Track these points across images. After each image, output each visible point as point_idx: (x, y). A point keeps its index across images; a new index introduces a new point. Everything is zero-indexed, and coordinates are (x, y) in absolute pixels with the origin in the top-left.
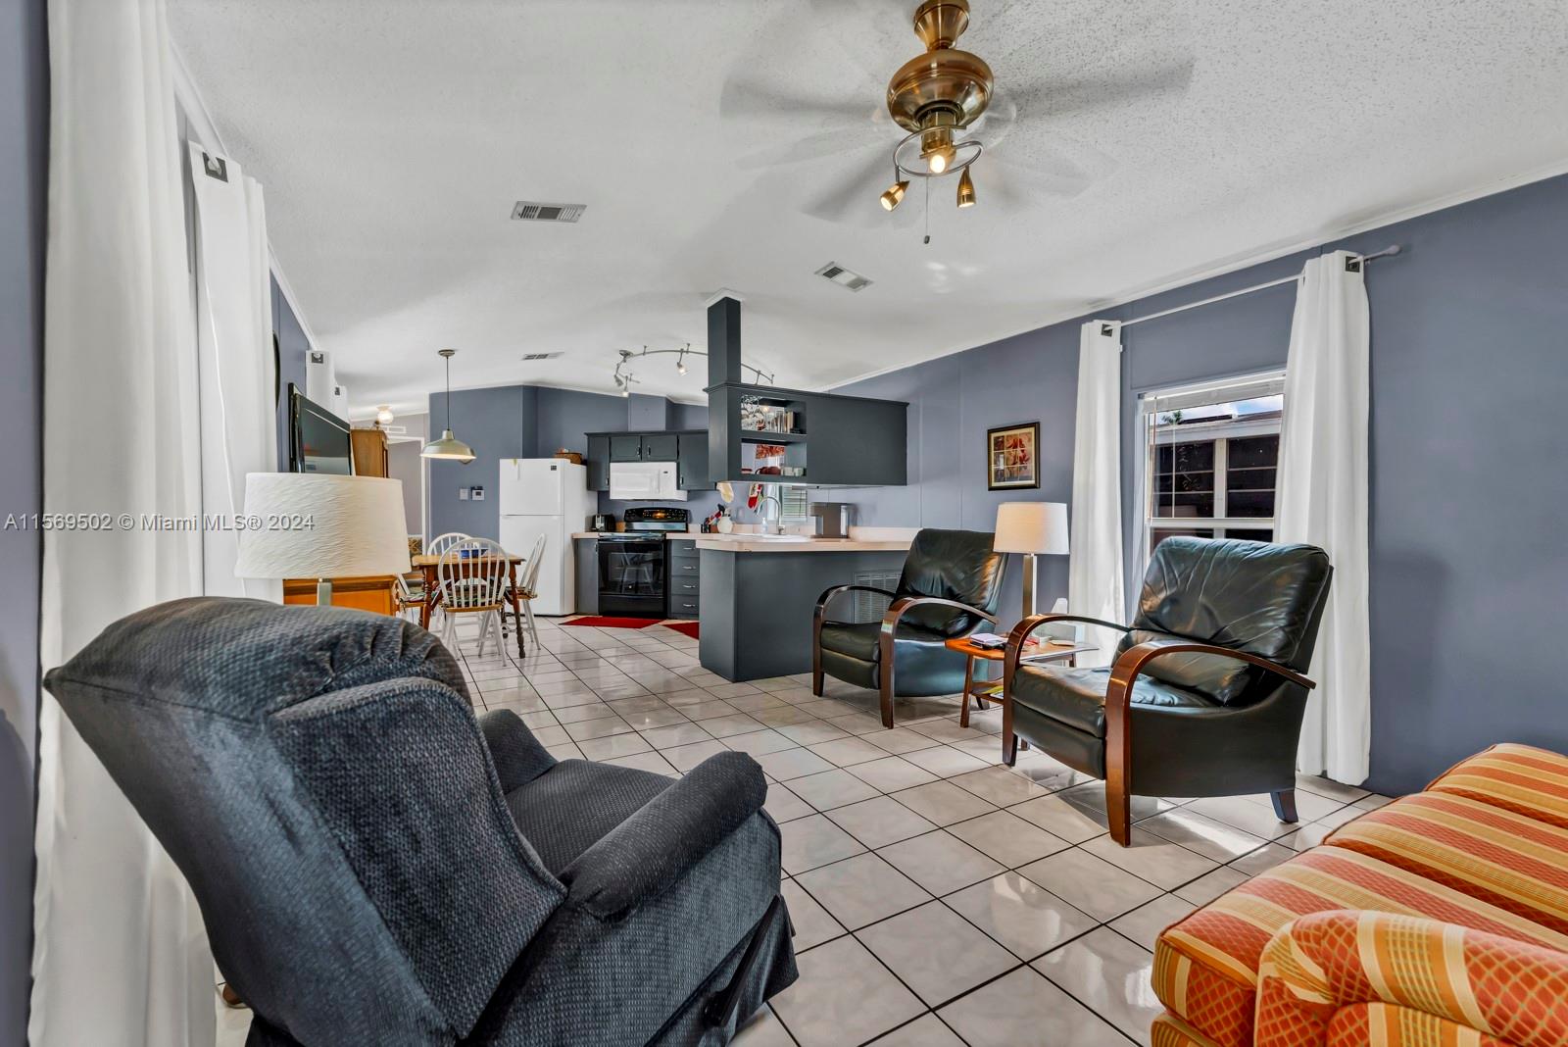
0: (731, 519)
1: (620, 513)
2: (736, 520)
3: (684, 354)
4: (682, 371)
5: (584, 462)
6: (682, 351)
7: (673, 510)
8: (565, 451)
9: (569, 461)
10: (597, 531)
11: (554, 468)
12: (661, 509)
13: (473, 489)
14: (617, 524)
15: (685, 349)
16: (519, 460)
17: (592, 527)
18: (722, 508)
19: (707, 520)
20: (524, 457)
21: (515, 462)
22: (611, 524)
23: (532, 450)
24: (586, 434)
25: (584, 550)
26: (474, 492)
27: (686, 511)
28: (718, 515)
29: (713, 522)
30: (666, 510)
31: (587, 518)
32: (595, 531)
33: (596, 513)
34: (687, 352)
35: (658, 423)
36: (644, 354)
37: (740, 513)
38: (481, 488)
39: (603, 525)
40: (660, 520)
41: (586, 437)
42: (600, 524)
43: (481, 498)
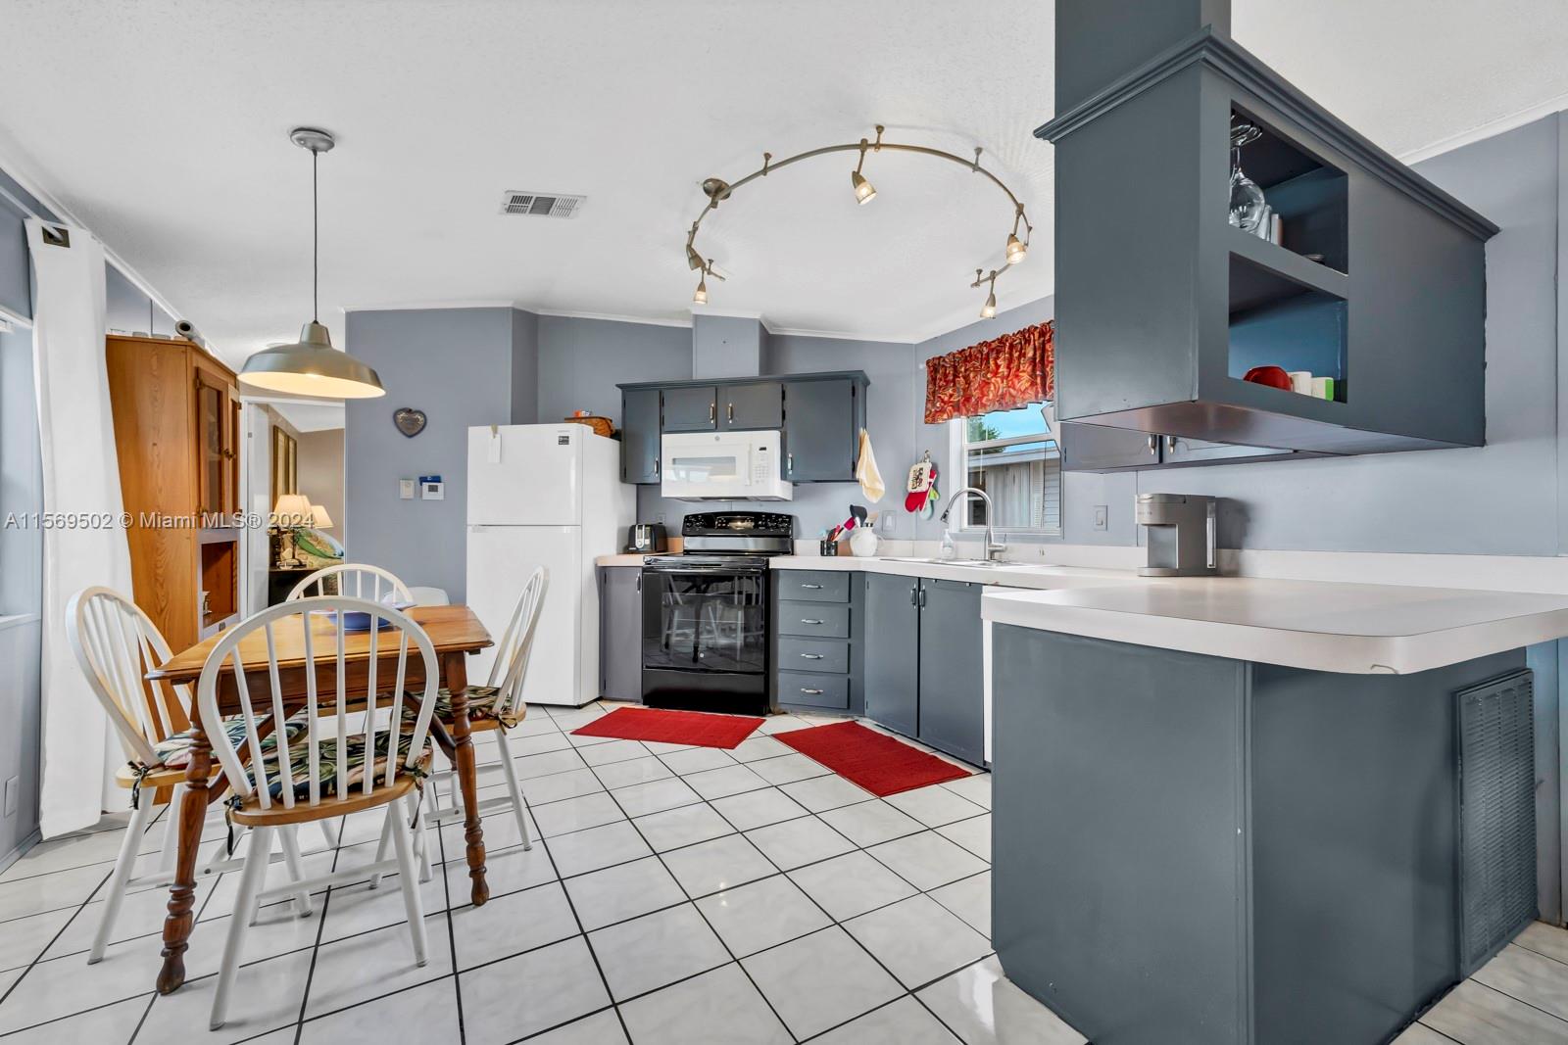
0: (874, 531)
1: (674, 521)
2: (883, 534)
3: (870, 152)
4: (864, 190)
5: (615, 435)
6: (863, 146)
7: (769, 515)
8: (583, 414)
9: (591, 429)
10: (637, 552)
11: (564, 441)
12: (744, 516)
13: (423, 480)
14: (670, 540)
15: (872, 140)
16: (501, 428)
17: (629, 548)
18: (858, 512)
19: (832, 534)
20: (513, 423)
21: (495, 431)
22: (661, 539)
23: (526, 411)
24: (618, 386)
25: (616, 588)
26: (426, 485)
27: (790, 517)
28: (850, 524)
29: (839, 538)
30: (756, 517)
31: (621, 530)
32: (633, 552)
33: (634, 523)
34: (878, 146)
35: (747, 363)
36: (765, 171)
37: (889, 521)
38: (437, 479)
39: (648, 542)
40: (745, 534)
41: (620, 391)
42: (642, 541)
43: (439, 495)
